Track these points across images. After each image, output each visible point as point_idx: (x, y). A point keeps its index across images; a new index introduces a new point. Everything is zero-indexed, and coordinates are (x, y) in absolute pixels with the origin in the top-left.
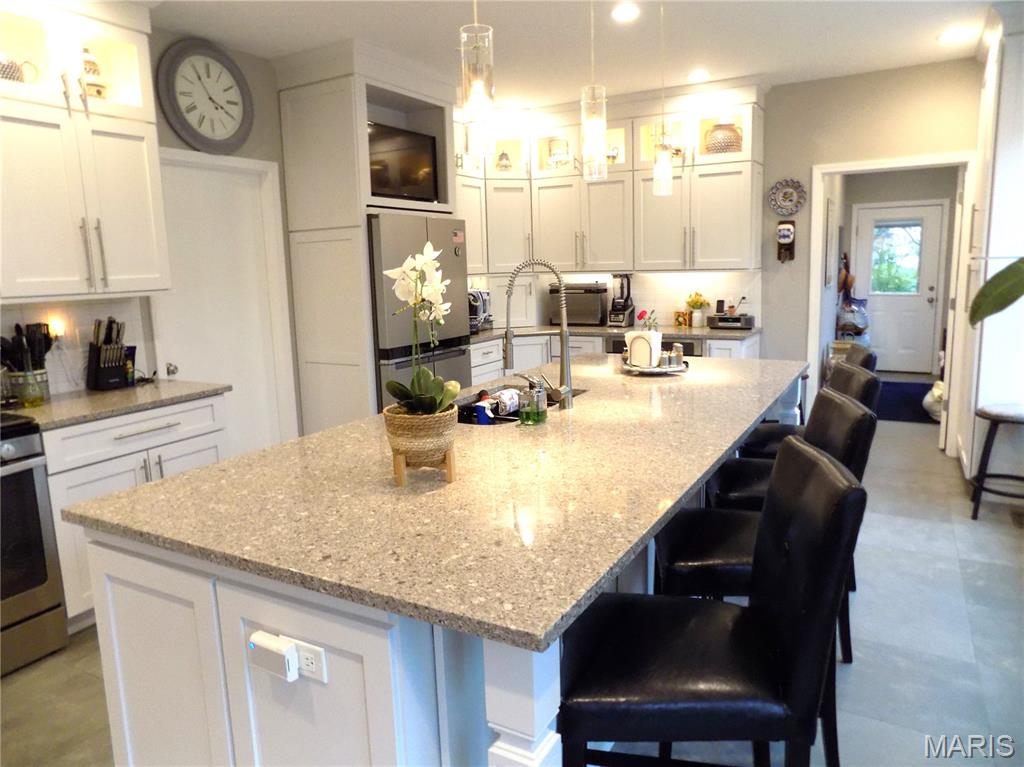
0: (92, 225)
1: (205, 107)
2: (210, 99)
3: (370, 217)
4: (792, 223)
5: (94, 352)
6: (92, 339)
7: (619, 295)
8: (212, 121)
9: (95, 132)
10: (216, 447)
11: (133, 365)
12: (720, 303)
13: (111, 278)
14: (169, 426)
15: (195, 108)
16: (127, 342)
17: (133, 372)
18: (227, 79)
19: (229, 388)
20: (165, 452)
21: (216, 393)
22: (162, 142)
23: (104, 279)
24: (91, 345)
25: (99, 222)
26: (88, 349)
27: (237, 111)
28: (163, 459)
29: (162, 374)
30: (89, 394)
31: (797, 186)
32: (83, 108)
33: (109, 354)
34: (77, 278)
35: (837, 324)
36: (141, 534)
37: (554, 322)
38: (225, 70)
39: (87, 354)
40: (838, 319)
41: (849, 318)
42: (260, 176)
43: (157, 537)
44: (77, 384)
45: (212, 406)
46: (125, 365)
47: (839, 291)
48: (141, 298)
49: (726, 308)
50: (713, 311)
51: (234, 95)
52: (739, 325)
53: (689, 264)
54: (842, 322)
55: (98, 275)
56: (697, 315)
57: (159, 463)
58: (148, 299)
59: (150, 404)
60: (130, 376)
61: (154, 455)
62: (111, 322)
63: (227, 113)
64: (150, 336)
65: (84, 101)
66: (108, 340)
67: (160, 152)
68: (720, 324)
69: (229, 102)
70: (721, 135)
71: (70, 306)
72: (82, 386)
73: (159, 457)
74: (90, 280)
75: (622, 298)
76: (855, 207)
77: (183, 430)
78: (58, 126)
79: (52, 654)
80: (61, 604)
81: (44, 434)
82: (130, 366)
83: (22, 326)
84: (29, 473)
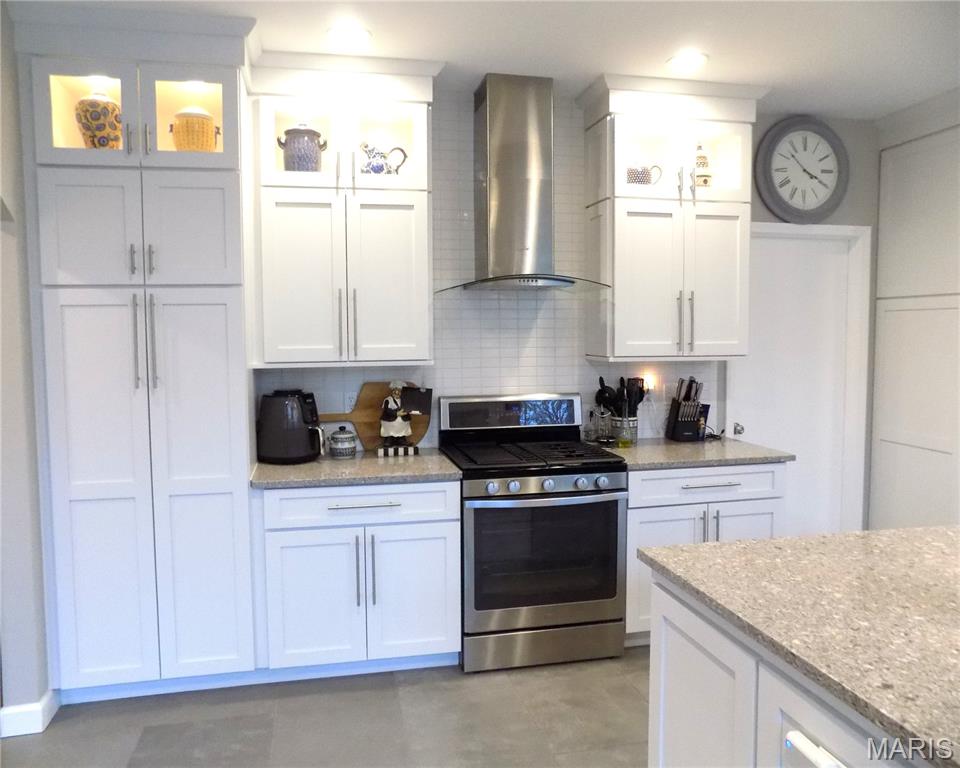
0: (687, 296)
1: (799, 180)
2: (805, 170)
5: (675, 406)
6: (675, 395)
8: (804, 192)
9: (699, 217)
10: (772, 513)
11: (706, 421)
13: (696, 343)
14: (730, 484)
15: (788, 182)
16: (703, 400)
17: (704, 428)
18: (824, 148)
19: (793, 458)
20: (724, 509)
21: (779, 460)
22: (755, 218)
23: (691, 344)
24: (674, 400)
25: (692, 293)
26: (670, 403)
27: (831, 180)
28: (720, 514)
29: (729, 433)
30: (666, 443)
32: (691, 197)
33: (687, 409)
34: (669, 343)
36: (698, 592)
38: (823, 141)
39: (669, 408)
42: (849, 242)
43: (711, 600)
44: (659, 433)
45: (773, 472)
46: (699, 420)
48: (719, 362)
51: (831, 163)
55: (687, 339)
57: (717, 518)
58: (725, 362)
59: (716, 461)
60: (701, 431)
61: (713, 508)
62: (692, 381)
63: (820, 182)
64: (722, 395)
65: (693, 191)
66: (687, 397)
67: (751, 227)
69: (823, 171)
71: (664, 366)
72: (662, 434)
73: (718, 512)
74: (680, 344)
77: (741, 493)
78: (671, 215)
79: (611, 658)
80: (622, 619)
81: (630, 473)
82: (702, 421)
83: (625, 379)
84: (615, 503)
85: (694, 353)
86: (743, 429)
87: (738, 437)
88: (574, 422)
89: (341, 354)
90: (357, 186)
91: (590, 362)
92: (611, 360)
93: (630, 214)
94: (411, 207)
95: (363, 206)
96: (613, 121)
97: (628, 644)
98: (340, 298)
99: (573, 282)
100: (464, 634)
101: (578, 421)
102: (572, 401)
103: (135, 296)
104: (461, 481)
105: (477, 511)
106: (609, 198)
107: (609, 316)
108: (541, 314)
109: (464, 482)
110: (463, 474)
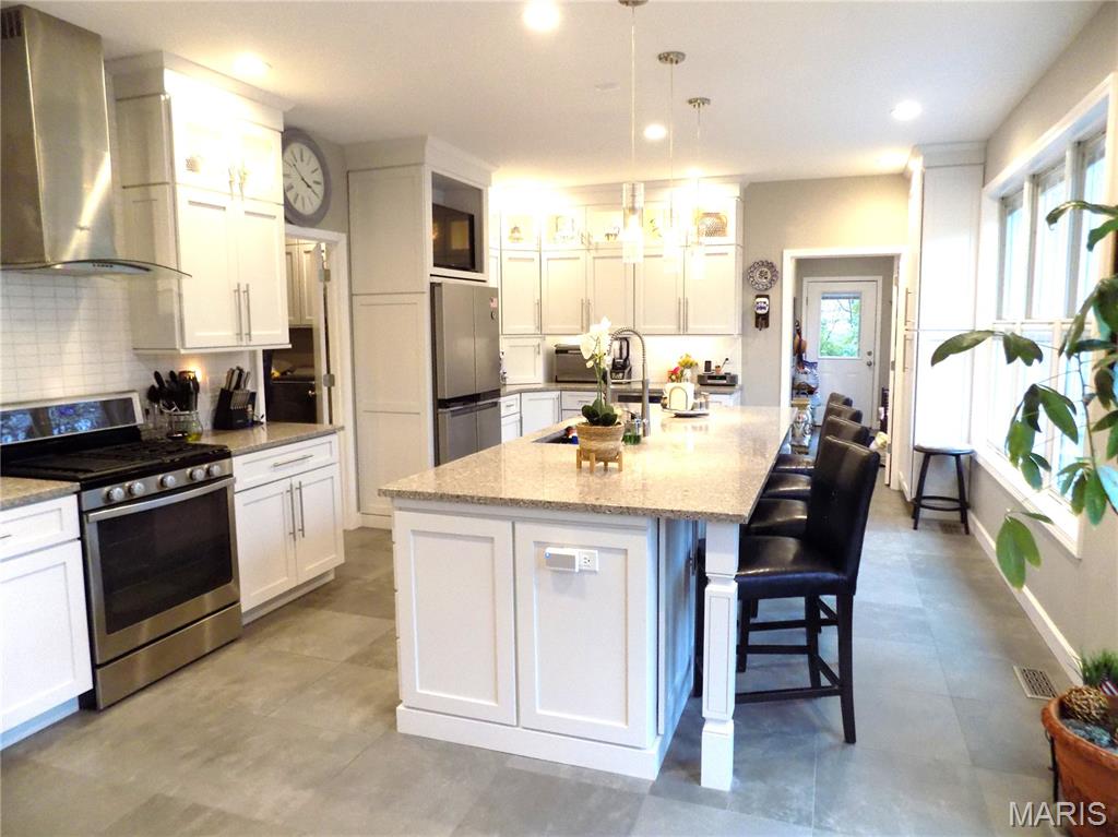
0: (243, 288)
1: (299, 186)
2: (302, 179)
3: (433, 285)
4: (767, 297)
5: (225, 397)
6: (224, 384)
7: (618, 355)
8: (303, 199)
9: (247, 213)
10: (332, 478)
11: (253, 408)
12: (708, 364)
13: (253, 333)
14: (305, 458)
15: (292, 187)
16: (249, 388)
17: (253, 415)
18: (314, 163)
20: (304, 479)
21: (334, 432)
22: (287, 221)
23: (249, 334)
24: (224, 390)
25: (248, 286)
26: (218, 393)
27: (319, 189)
28: (302, 485)
31: (771, 266)
32: (240, 194)
33: (238, 400)
34: (231, 333)
35: (793, 384)
37: (559, 379)
38: (313, 155)
39: (218, 398)
40: (794, 379)
41: (803, 379)
44: (207, 424)
45: (330, 442)
46: (247, 408)
47: (794, 355)
49: (713, 367)
50: (701, 370)
51: (319, 176)
52: (725, 382)
53: (683, 329)
54: (797, 382)
55: (245, 331)
56: (688, 373)
57: (300, 488)
60: (250, 417)
61: (295, 481)
62: (241, 371)
63: (314, 192)
65: (241, 189)
66: (238, 386)
67: (286, 228)
68: (709, 381)
69: (315, 182)
70: (709, 221)
71: (212, 357)
72: (210, 426)
73: (300, 483)
74: (239, 334)
75: (621, 358)
76: (806, 280)
77: (311, 463)
78: (224, 208)
79: (232, 641)
80: (237, 601)
81: (234, 459)
82: (250, 409)
83: (177, 373)
84: (224, 490)
85: (252, 343)
88: (135, 421)
91: (137, 355)
92: (183, 352)
93: (191, 203)
96: (168, 103)
97: (245, 621)
99: (147, 270)
100: (95, 667)
101: (140, 419)
102: (130, 399)
104: (78, 493)
105: (100, 523)
106: (168, 183)
107: (176, 307)
108: (84, 303)
109: (84, 494)
110: (81, 485)
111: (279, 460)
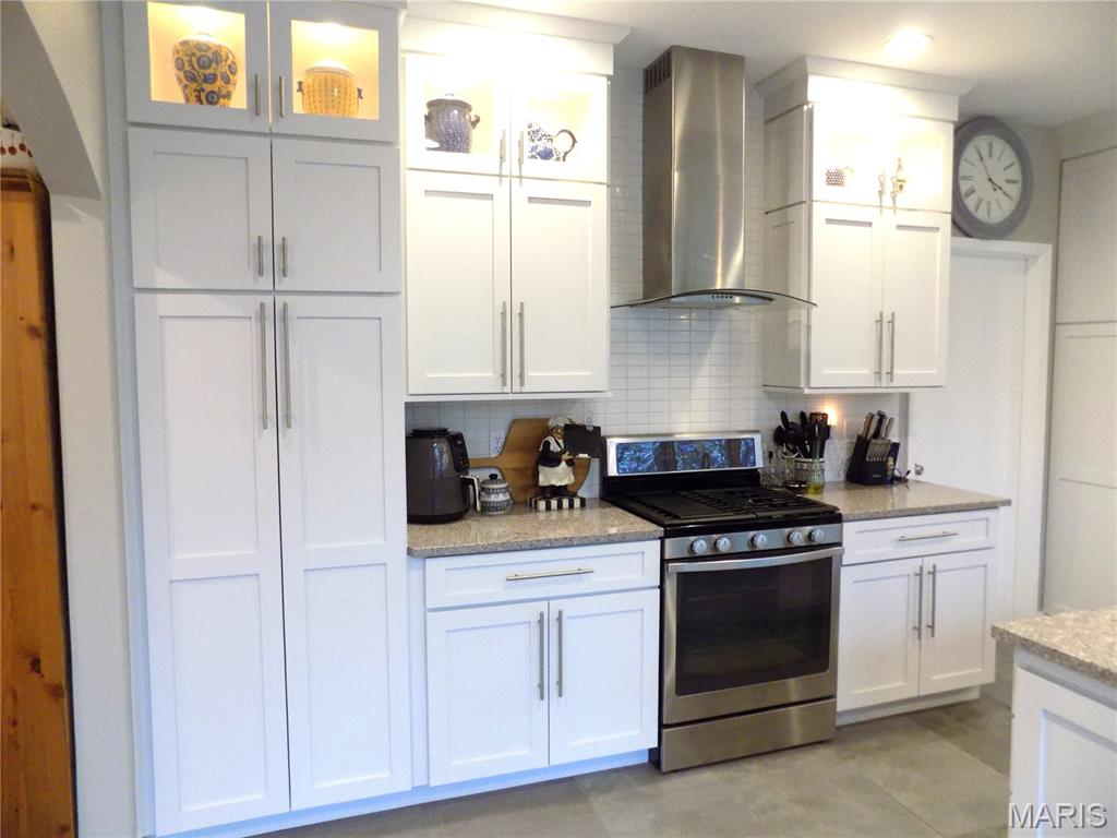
0: (887, 318)
1: (984, 190)
2: (990, 179)
5: (861, 445)
6: (861, 431)
8: (989, 203)
9: (900, 227)
10: (986, 566)
11: (895, 462)
13: (895, 372)
14: (945, 535)
15: (973, 191)
16: (893, 438)
17: (893, 470)
18: (1009, 156)
19: (1008, 503)
20: (941, 562)
21: (993, 506)
22: (953, 235)
23: (891, 373)
24: (859, 438)
25: (893, 315)
26: (855, 440)
27: (1015, 191)
28: (937, 569)
30: (847, 488)
32: (892, 205)
33: (875, 450)
34: (867, 371)
38: (1008, 147)
39: (853, 446)
42: (1028, 261)
44: (839, 475)
45: (987, 519)
46: (887, 461)
48: (901, 394)
51: (1015, 172)
55: (885, 368)
57: (933, 573)
58: (907, 395)
59: (932, 508)
60: (889, 473)
61: (928, 564)
62: (882, 417)
63: (1005, 193)
64: (905, 431)
65: (894, 199)
66: (877, 435)
67: (952, 242)
69: (1008, 181)
71: (850, 399)
72: (842, 477)
73: (934, 566)
74: (878, 373)
78: (870, 224)
79: (821, 742)
80: (833, 696)
81: (846, 525)
82: (891, 463)
83: (808, 415)
84: (829, 560)
85: (894, 384)
86: (922, 469)
87: (920, 478)
88: (754, 464)
89: (504, 384)
90: (523, 175)
91: (768, 393)
92: (807, 391)
93: (829, 221)
94: (587, 203)
95: (531, 200)
96: (811, 112)
97: (840, 722)
98: (503, 314)
99: (771, 299)
100: (661, 726)
101: (759, 464)
102: (752, 440)
103: (262, 305)
104: (662, 540)
105: (683, 578)
106: (804, 202)
107: (803, 341)
108: (716, 337)
109: (667, 541)
110: (665, 531)
111: (907, 533)
